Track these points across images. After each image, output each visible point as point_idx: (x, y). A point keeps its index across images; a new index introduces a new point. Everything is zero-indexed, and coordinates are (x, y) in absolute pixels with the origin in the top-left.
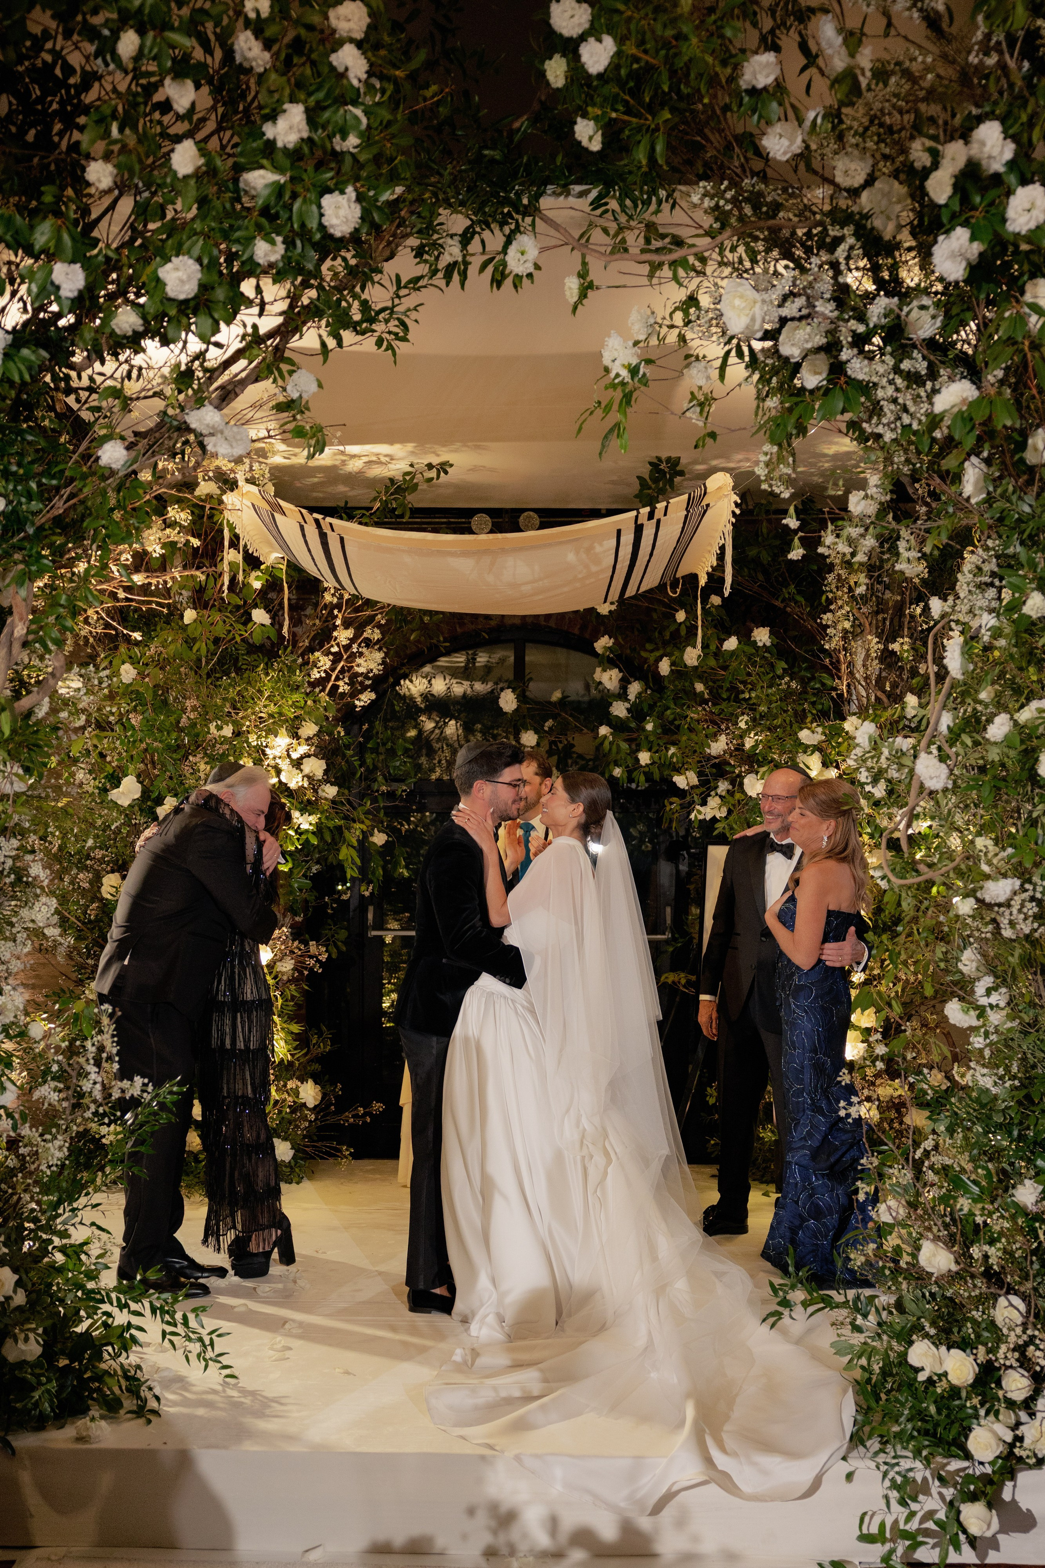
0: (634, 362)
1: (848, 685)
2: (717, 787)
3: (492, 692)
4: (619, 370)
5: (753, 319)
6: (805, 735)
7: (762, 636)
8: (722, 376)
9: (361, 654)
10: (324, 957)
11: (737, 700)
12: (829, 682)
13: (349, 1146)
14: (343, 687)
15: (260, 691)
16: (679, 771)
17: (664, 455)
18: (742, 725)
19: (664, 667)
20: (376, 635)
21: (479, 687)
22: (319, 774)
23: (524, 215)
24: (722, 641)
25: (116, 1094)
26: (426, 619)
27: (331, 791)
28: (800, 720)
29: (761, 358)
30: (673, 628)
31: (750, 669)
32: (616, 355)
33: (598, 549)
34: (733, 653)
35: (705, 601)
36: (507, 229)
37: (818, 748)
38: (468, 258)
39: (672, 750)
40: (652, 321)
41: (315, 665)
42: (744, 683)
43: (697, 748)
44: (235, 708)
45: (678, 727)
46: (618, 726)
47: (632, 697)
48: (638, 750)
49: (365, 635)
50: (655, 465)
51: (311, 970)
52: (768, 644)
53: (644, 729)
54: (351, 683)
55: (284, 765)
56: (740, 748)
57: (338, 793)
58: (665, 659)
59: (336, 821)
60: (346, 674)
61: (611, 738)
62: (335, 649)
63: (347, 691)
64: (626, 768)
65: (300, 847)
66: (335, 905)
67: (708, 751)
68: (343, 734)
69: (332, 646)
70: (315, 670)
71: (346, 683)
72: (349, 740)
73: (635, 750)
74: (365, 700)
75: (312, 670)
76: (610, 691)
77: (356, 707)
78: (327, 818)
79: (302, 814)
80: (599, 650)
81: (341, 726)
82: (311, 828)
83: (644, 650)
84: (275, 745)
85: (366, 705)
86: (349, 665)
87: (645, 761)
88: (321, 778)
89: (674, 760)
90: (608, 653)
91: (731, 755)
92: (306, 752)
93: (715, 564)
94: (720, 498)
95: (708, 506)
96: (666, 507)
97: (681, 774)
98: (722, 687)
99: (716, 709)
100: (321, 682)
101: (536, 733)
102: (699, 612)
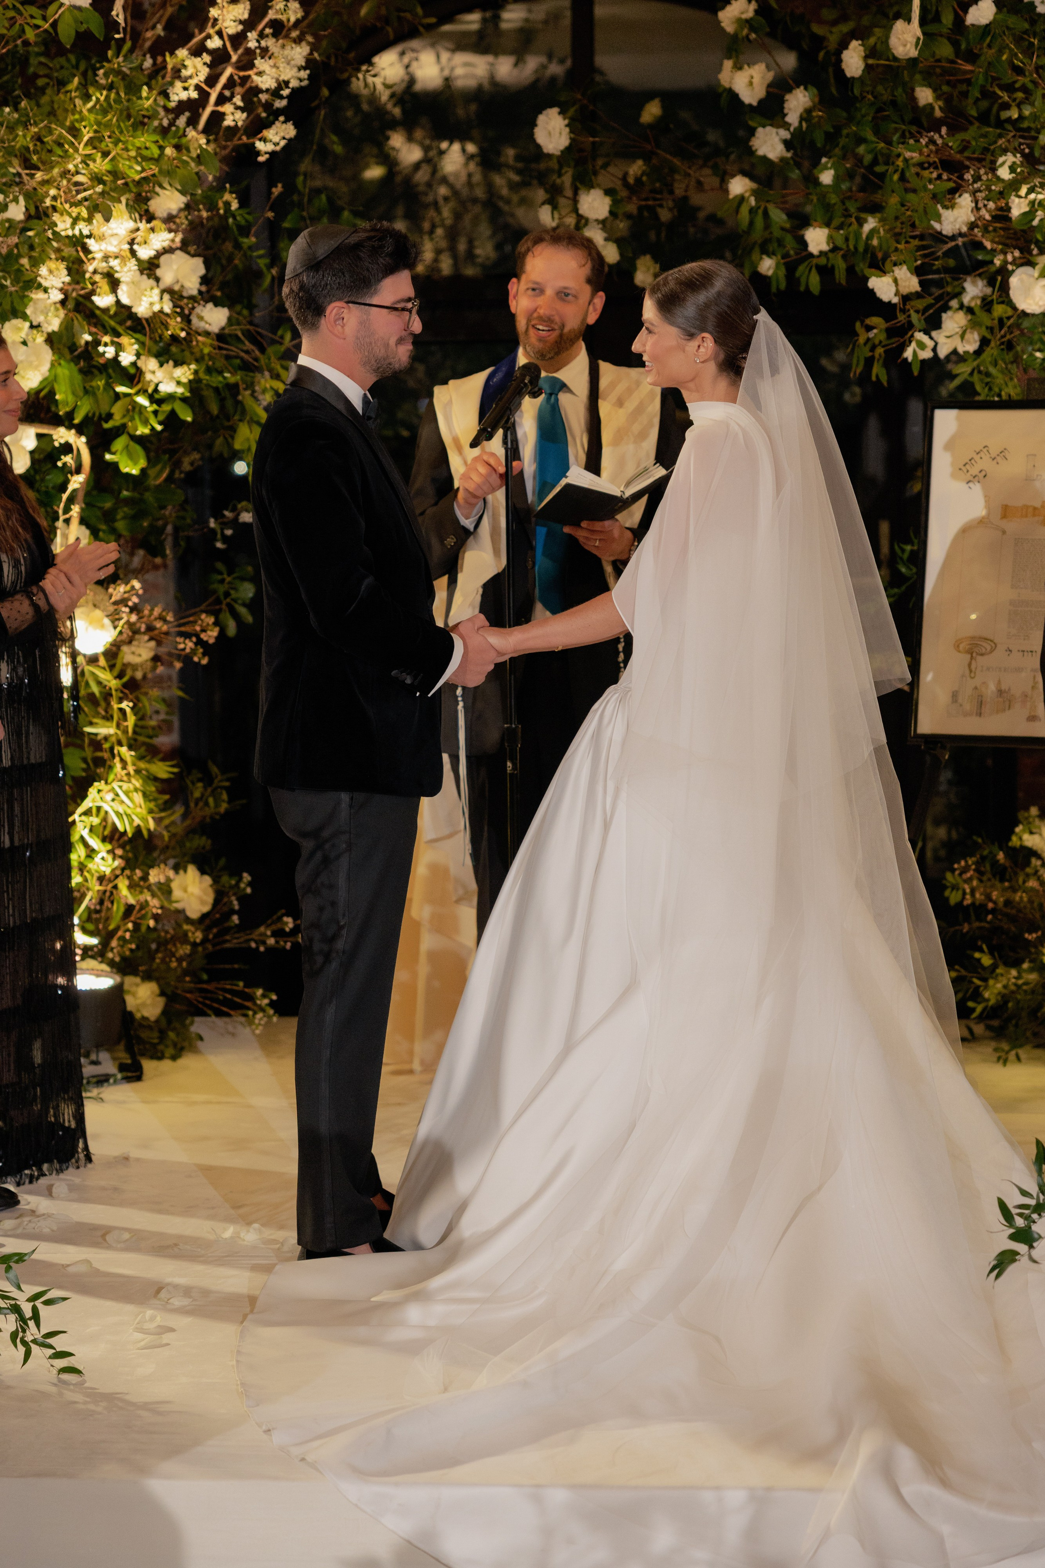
2: (959, 294)
9: (265, 52)
10: (211, 636)
11: (996, 123)
13: (268, 989)
14: (234, 117)
15: (75, 132)
16: (880, 266)
18: (1005, 172)
19: (853, 60)
20: (293, 12)
22: (192, 285)
24: (964, 7)
27: (215, 317)
31: (1021, 60)
34: (985, 30)
41: (177, 73)
42: (1009, 88)
43: (916, 220)
44: (28, 164)
45: (882, 176)
46: (767, 176)
47: (793, 118)
48: (806, 224)
49: (271, 13)
51: (187, 659)
53: (816, 182)
54: (249, 107)
55: (127, 272)
56: (1000, 217)
57: (230, 319)
58: (855, 44)
59: (227, 375)
60: (238, 89)
61: (753, 201)
62: (214, 43)
63: (240, 124)
64: (783, 258)
65: (159, 428)
66: (229, 532)
67: (937, 226)
68: (235, 205)
69: (209, 37)
70: (178, 85)
71: (237, 108)
72: (247, 216)
73: (801, 221)
74: (276, 139)
75: (171, 84)
76: (750, 105)
77: (258, 153)
78: (209, 371)
79: (161, 365)
80: (729, 27)
81: (231, 192)
82: (180, 390)
83: (821, 22)
84: (106, 234)
85: (278, 148)
86: (242, 74)
87: (818, 245)
88: (195, 292)
89: (875, 242)
90: (745, 32)
91: (985, 230)
92: (166, 244)
97: (884, 272)
98: (966, 95)
99: (955, 142)
100: (190, 107)
101: (607, 193)
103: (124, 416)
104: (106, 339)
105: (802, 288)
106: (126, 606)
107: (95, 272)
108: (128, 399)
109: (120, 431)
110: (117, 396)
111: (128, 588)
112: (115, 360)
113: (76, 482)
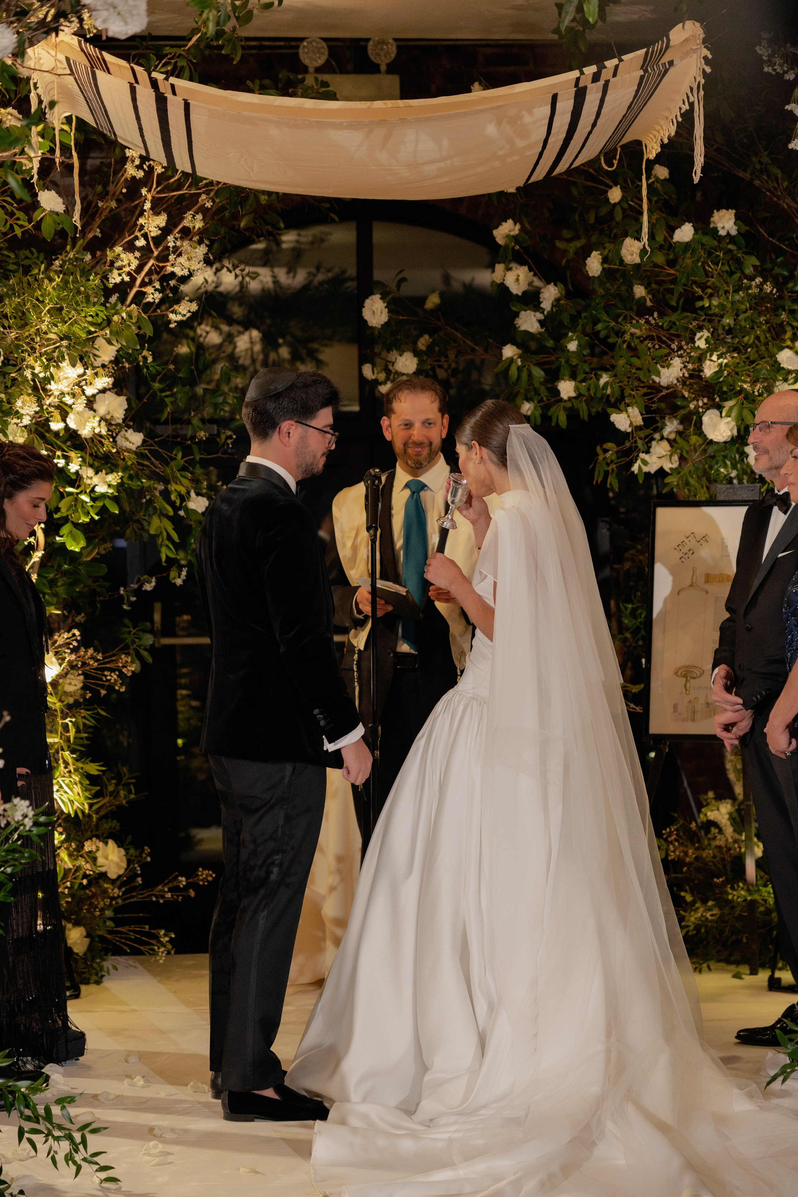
2: (662, 428)
6: (786, 357)
7: (725, 221)
9: (177, 250)
10: (129, 670)
11: (694, 311)
13: (168, 930)
14: (153, 295)
16: (616, 407)
18: (701, 344)
19: (594, 265)
20: (198, 223)
22: (119, 415)
24: (672, 230)
27: (133, 439)
28: (776, 336)
30: (604, 211)
31: (710, 267)
33: (527, 119)
34: (686, 245)
35: (649, 175)
41: (113, 265)
42: (702, 286)
43: (641, 374)
45: (612, 347)
46: (528, 344)
47: (547, 305)
48: (558, 378)
49: (183, 223)
51: (110, 688)
52: (734, 232)
53: (564, 349)
54: (164, 289)
55: (77, 405)
56: (696, 375)
57: (144, 441)
58: (595, 254)
59: (144, 481)
60: (154, 277)
61: (519, 362)
62: (141, 243)
63: (157, 301)
64: (539, 402)
65: (97, 518)
66: (134, 599)
67: (657, 379)
68: (150, 360)
69: (137, 238)
70: (116, 272)
71: (156, 290)
72: (157, 368)
73: (553, 378)
74: (184, 312)
75: (111, 271)
76: (517, 295)
77: (169, 322)
78: (131, 477)
79: (97, 473)
80: (500, 241)
81: (148, 350)
82: (111, 491)
83: (561, 239)
84: (61, 378)
85: (184, 319)
86: (161, 265)
87: (568, 392)
88: (120, 421)
89: (609, 391)
90: (513, 244)
91: (684, 383)
92: (105, 385)
93: (673, 134)
94: (687, 54)
95: (671, 63)
96: (617, 67)
97: (620, 411)
98: (671, 291)
99: (664, 322)
100: (122, 289)
101: (415, 356)
102: (644, 192)
103: (68, 510)
104: (59, 453)
105: (553, 424)
106: (69, 648)
107: (50, 405)
108: (71, 498)
109: (65, 520)
110: (62, 496)
111: (70, 635)
112: (64, 469)
113: (37, 556)
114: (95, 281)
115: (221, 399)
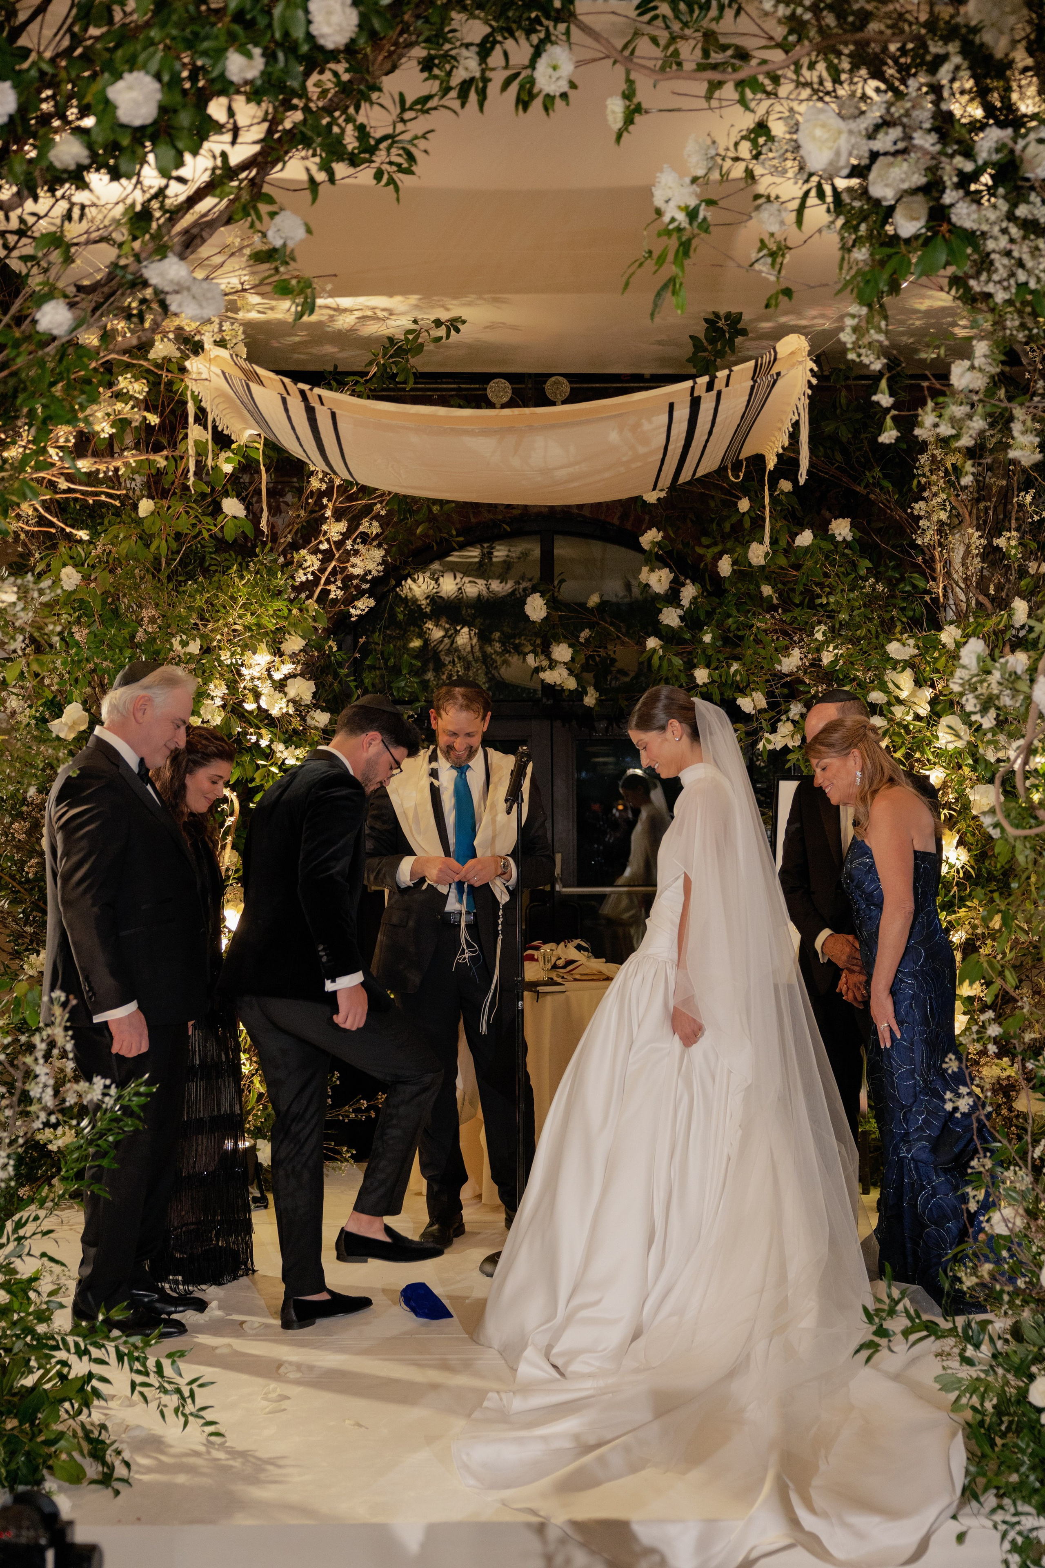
0: (693, 202)
1: (945, 588)
2: (787, 711)
3: (513, 593)
4: (674, 213)
5: (838, 154)
6: (894, 649)
7: (842, 529)
8: (799, 221)
9: (356, 552)
11: (812, 606)
12: (921, 584)
13: (350, 1147)
14: (335, 592)
15: (233, 598)
16: (743, 691)
17: (722, 311)
18: (819, 636)
19: (725, 566)
20: (375, 529)
21: (496, 586)
22: (307, 697)
23: (557, 20)
24: (794, 536)
25: (71, 1100)
26: (436, 509)
27: (321, 718)
28: (888, 630)
29: (846, 198)
30: (734, 519)
31: (828, 569)
32: (669, 194)
33: (646, 426)
34: (807, 548)
35: (773, 488)
36: (535, 39)
37: (910, 664)
38: (489, 74)
39: (735, 666)
40: (712, 152)
41: (300, 566)
42: (821, 585)
43: (765, 663)
44: (203, 619)
45: (741, 638)
46: (669, 637)
47: (686, 602)
48: (694, 666)
49: (361, 529)
50: (712, 322)
52: (849, 538)
53: (701, 641)
54: (345, 587)
55: (265, 688)
56: (816, 663)
58: (725, 556)
60: (339, 577)
61: (661, 652)
62: (324, 546)
63: (340, 597)
67: (778, 667)
68: (335, 649)
69: (321, 542)
70: (301, 572)
71: (338, 587)
72: (343, 656)
73: (691, 666)
74: (363, 607)
75: (298, 571)
76: (659, 594)
77: (351, 616)
79: (287, 747)
80: (646, 546)
81: (333, 640)
83: (700, 545)
84: (253, 664)
85: (363, 613)
86: (342, 566)
87: (702, 679)
88: (309, 702)
89: (738, 678)
90: (656, 549)
91: (805, 673)
92: (291, 671)
93: (786, 444)
94: (793, 366)
95: (778, 374)
96: (729, 376)
97: (746, 695)
98: (793, 590)
99: (787, 618)
100: (308, 586)
101: (570, 646)
102: (767, 501)
103: (262, 779)
104: (252, 730)
107: (245, 688)
108: (265, 769)
110: (258, 767)
112: (257, 744)
113: (230, 821)
114: (280, 580)
115: (403, 684)
